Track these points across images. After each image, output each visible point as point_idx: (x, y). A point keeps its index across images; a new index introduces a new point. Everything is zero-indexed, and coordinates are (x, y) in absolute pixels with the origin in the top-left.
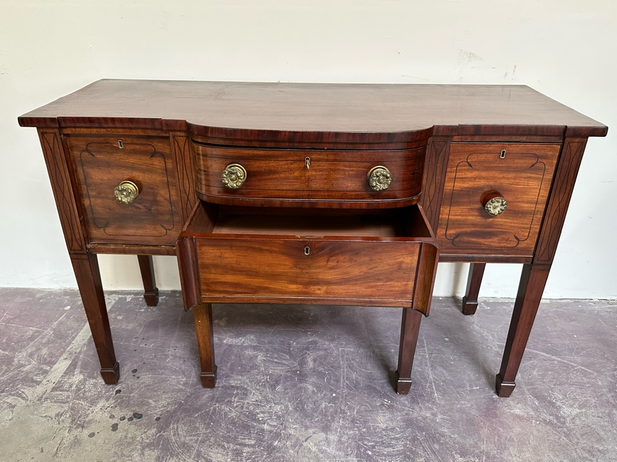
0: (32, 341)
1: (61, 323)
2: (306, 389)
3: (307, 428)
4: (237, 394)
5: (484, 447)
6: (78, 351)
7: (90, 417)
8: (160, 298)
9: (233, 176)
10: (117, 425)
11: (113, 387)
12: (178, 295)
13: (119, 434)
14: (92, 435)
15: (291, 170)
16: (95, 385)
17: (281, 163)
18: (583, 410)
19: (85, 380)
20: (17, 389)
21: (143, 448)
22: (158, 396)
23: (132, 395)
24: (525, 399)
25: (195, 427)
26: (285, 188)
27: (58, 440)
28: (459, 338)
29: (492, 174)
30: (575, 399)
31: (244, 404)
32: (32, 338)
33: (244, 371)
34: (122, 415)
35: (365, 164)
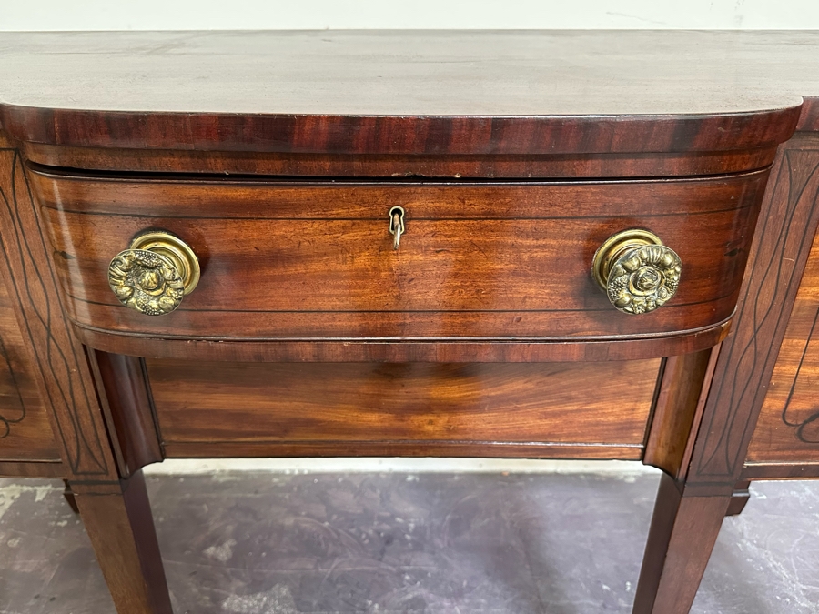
9: (149, 276)
15: (344, 250)
17: (310, 227)
26: (327, 304)
35: (588, 226)
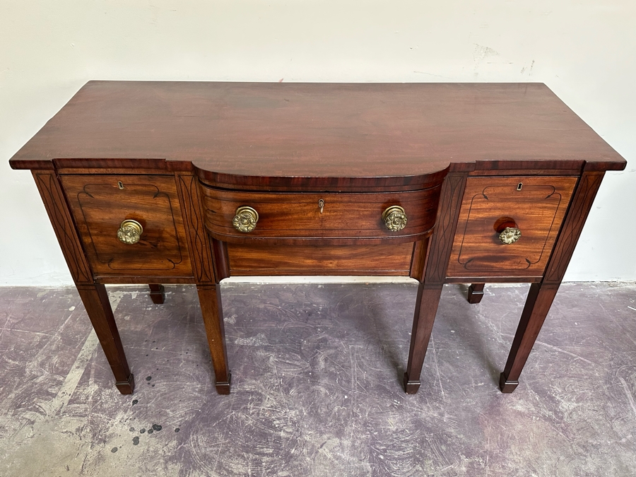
0: (41, 348)
1: (67, 327)
2: (319, 392)
3: (322, 433)
4: (252, 400)
5: (487, 446)
6: (89, 358)
7: (111, 431)
8: (166, 294)
9: (246, 221)
10: (138, 438)
11: (129, 397)
12: (184, 290)
13: (141, 448)
14: (114, 450)
15: (304, 212)
16: (111, 396)
17: (294, 205)
18: (580, 404)
19: (100, 390)
20: (33, 403)
21: (166, 462)
22: (175, 405)
23: (149, 405)
24: (526, 394)
25: (214, 438)
26: (298, 228)
27: (82, 457)
28: (464, 329)
29: (507, 204)
30: (573, 393)
31: (259, 411)
32: (40, 346)
33: (258, 374)
34: (141, 427)
35: (380, 205)
